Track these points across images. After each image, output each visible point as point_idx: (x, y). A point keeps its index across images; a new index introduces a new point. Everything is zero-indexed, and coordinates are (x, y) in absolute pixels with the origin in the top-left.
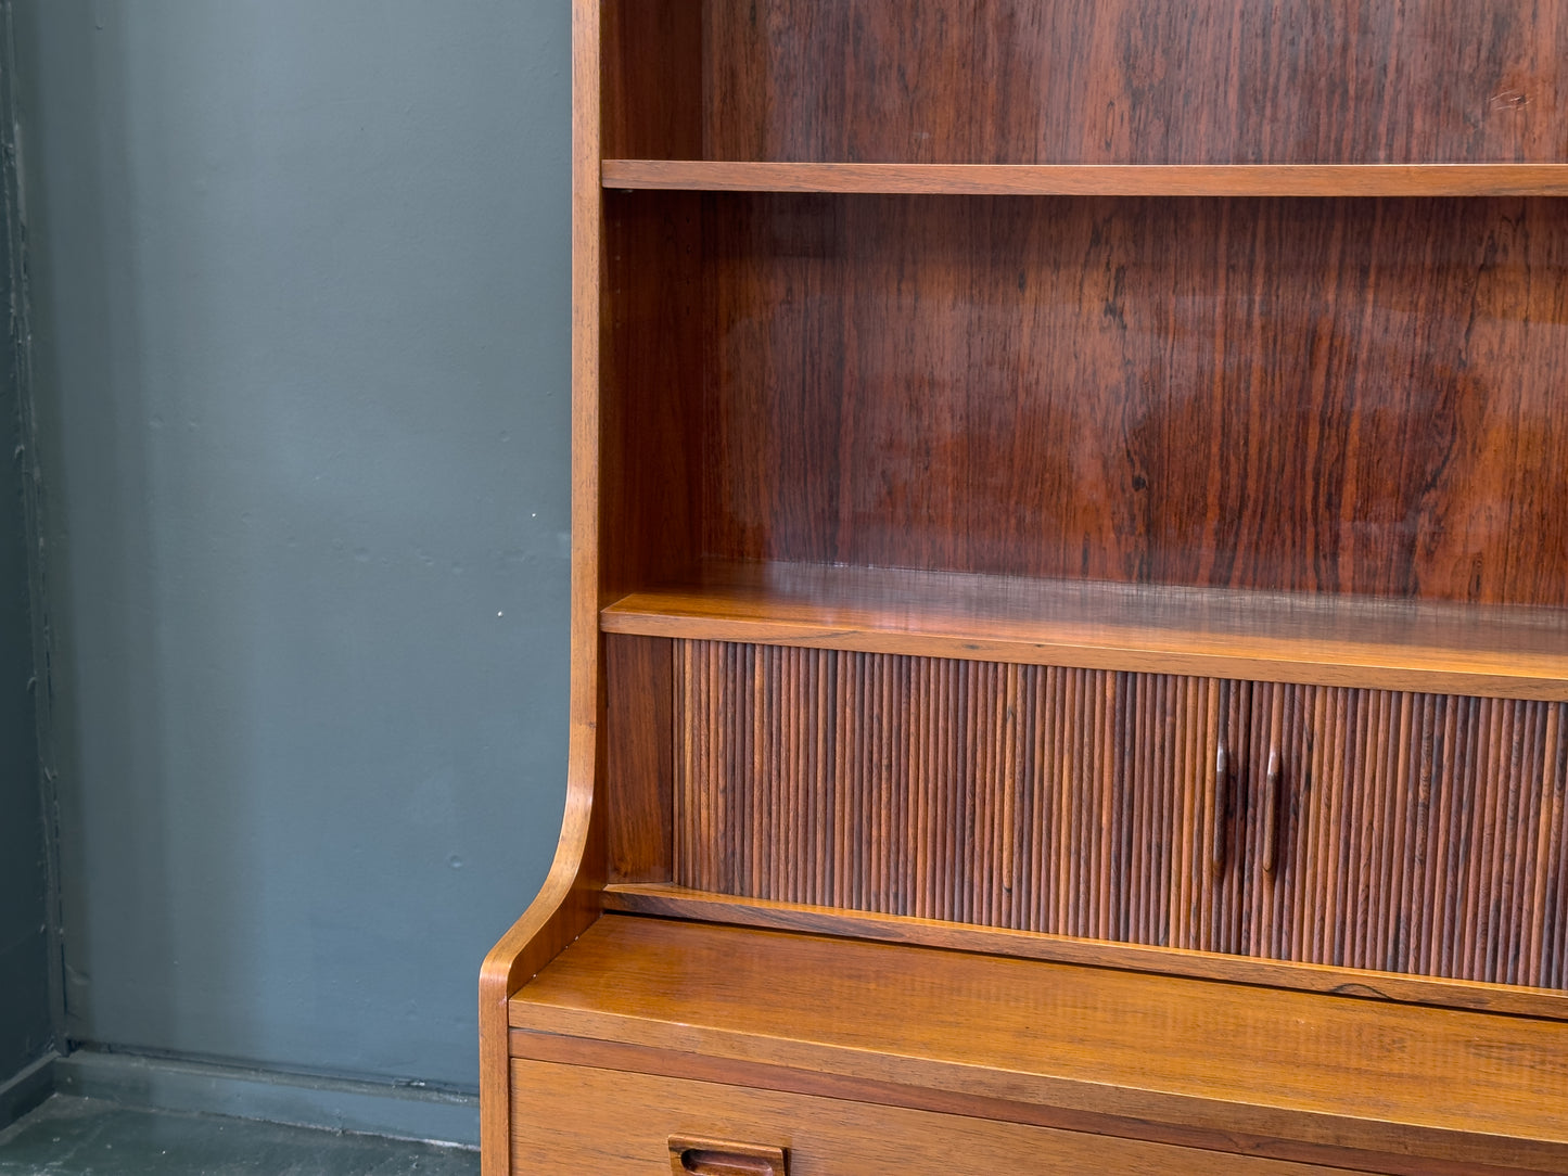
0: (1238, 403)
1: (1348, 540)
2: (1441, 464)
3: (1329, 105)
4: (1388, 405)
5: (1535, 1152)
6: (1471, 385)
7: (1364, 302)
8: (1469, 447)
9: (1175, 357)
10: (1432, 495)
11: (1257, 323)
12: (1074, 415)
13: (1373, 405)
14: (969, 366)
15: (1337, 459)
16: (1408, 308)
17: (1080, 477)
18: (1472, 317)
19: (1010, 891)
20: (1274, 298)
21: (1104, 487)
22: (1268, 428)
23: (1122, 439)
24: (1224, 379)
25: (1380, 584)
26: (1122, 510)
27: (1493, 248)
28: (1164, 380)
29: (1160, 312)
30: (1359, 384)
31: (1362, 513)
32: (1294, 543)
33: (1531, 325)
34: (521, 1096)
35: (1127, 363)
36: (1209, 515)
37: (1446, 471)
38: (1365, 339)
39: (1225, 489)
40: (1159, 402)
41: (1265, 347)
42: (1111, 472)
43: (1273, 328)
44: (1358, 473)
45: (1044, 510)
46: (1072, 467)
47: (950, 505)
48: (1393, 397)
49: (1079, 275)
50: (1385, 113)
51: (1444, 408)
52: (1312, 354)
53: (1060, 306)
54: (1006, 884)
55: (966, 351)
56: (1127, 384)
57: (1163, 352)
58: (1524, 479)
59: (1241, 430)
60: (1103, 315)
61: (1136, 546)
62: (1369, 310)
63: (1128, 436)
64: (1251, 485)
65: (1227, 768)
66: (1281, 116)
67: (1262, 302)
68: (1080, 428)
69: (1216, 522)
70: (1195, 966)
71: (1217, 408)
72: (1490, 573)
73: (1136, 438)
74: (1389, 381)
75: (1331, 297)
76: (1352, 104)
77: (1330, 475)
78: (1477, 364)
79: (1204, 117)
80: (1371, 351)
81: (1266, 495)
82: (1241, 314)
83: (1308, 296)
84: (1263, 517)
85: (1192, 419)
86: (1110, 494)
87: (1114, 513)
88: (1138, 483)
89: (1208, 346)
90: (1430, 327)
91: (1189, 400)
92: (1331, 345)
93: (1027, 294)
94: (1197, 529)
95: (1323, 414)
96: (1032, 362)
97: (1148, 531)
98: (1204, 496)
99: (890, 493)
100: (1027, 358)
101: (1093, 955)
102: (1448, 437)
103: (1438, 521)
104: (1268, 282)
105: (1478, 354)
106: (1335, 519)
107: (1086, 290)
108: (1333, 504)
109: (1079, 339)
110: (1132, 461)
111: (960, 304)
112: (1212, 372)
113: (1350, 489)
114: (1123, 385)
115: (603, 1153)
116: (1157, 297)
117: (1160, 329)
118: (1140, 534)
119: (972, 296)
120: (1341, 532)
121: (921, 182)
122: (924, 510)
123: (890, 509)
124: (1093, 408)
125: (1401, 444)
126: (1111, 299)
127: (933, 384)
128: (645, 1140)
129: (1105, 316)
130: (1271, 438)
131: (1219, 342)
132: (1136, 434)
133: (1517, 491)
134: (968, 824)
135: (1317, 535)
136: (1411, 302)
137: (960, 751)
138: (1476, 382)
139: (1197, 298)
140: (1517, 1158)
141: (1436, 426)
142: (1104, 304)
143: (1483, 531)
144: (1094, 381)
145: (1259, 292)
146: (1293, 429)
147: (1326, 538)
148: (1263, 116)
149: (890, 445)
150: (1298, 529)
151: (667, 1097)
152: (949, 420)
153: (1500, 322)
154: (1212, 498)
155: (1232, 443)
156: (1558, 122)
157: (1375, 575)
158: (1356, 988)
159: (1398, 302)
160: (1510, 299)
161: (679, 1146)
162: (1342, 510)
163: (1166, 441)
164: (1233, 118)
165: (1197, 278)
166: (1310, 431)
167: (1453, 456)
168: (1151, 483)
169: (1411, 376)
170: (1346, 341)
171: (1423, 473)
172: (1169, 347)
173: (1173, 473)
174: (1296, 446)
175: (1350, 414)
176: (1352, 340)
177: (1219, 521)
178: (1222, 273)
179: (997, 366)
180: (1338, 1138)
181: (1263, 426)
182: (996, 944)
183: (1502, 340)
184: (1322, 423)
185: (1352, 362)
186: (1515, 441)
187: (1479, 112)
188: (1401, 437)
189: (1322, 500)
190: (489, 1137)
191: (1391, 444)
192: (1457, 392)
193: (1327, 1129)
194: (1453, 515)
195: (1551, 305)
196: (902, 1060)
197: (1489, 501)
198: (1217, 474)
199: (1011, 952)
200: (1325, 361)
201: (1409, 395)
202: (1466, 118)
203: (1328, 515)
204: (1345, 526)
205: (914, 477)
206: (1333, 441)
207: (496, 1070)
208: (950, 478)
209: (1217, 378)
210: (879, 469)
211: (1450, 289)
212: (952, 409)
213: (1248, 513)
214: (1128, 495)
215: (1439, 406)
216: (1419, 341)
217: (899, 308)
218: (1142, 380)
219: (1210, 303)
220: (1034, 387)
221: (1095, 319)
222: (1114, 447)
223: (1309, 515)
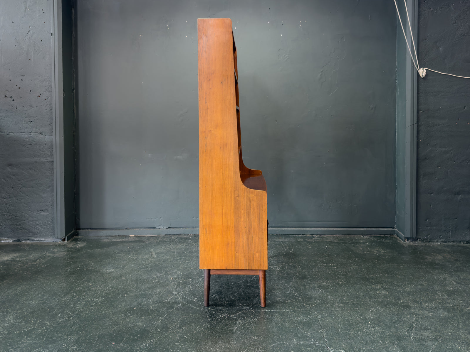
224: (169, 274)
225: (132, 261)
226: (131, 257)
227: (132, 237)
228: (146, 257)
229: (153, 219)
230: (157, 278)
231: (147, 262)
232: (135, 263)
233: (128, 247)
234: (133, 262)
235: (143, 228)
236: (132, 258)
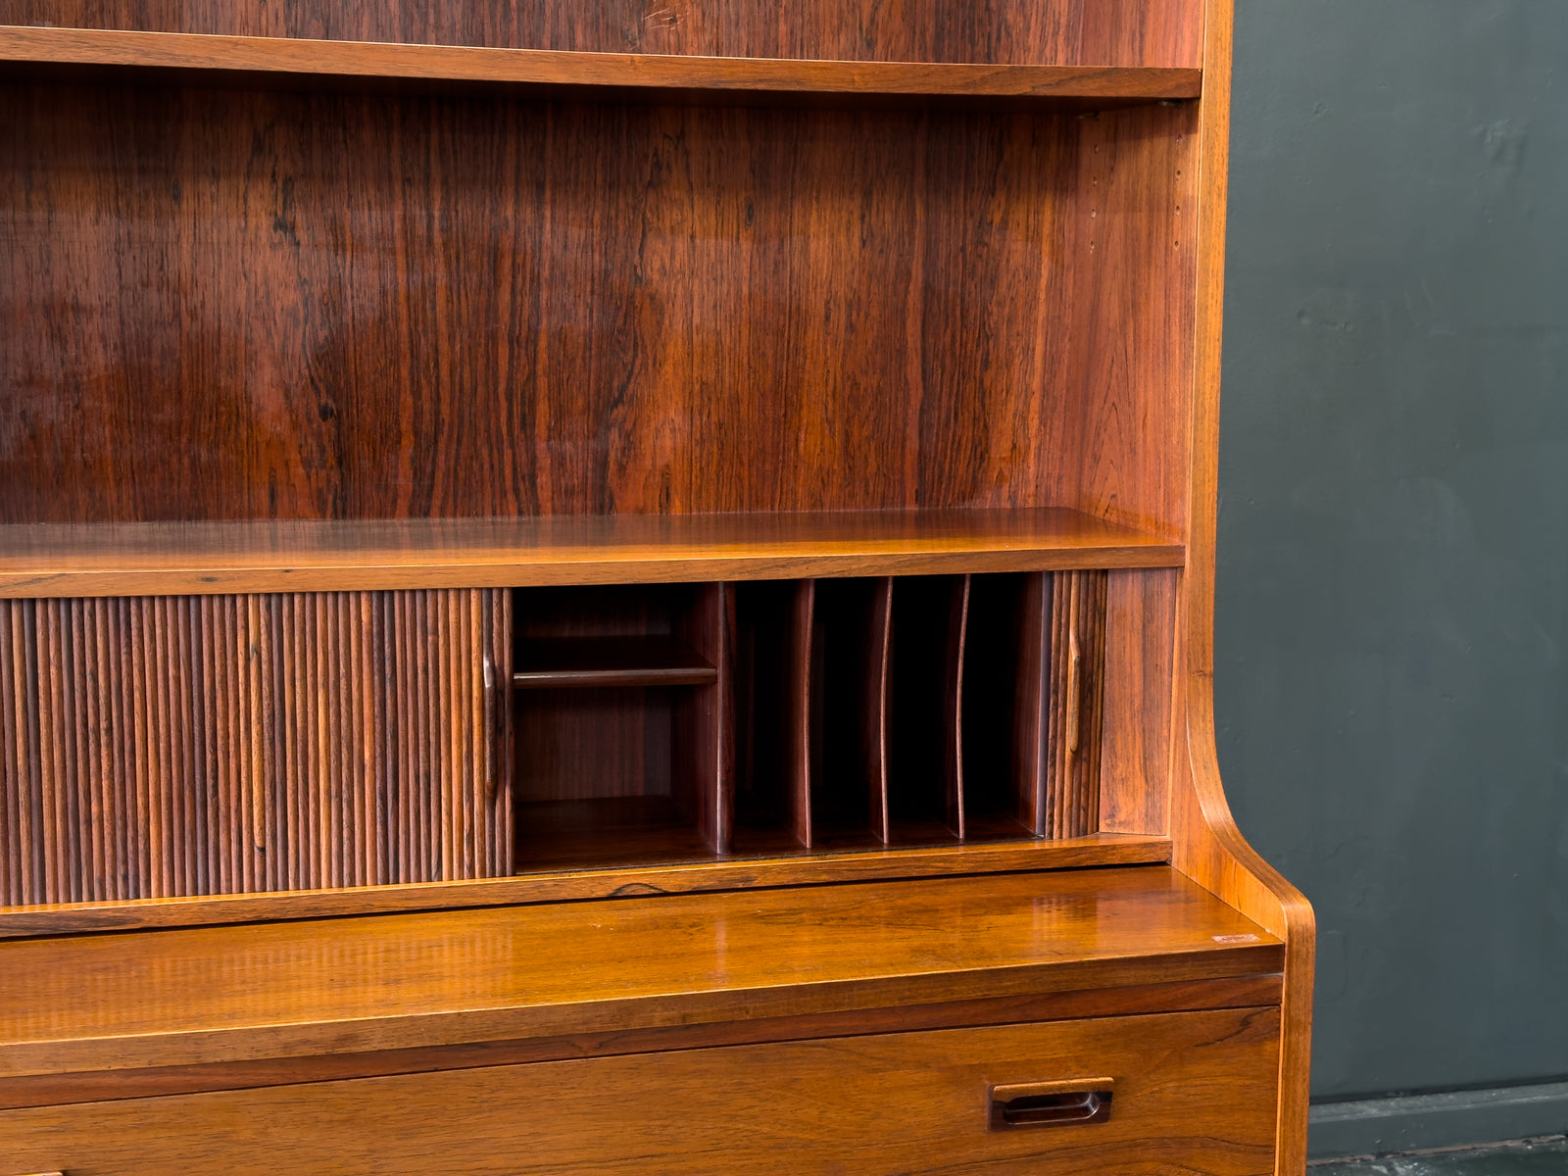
0: (424, 324)
1: (545, 461)
2: (626, 379)
3: (492, 17)
4: (572, 322)
5: (862, 992)
6: (648, 301)
7: (543, 217)
8: (650, 362)
9: (355, 276)
10: (619, 412)
11: (438, 239)
12: (249, 341)
13: (558, 323)
14: (121, 288)
15: (528, 378)
16: (584, 224)
17: (260, 409)
18: (644, 234)
19: (263, 850)
20: (453, 213)
21: (287, 418)
22: (458, 348)
23: (304, 365)
24: (408, 298)
25: (577, 503)
26: (310, 441)
27: (658, 165)
28: (346, 300)
29: (335, 228)
30: (544, 303)
31: (555, 433)
32: (492, 467)
33: (698, 241)
35: (303, 282)
36: (403, 442)
37: (631, 386)
38: (546, 256)
39: (418, 414)
40: (342, 323)
41: (448, 264)
42: (295, 402)
43: (455, 244)
44: (550, 391)
45: (222, 446)
46: (251, 397)
47: (109, 447)
48: (576, 315)
49: (242, 188)
50: (548, 27)
51: (625, 323)
52: (495, 270)
53: (223, 220)
54: (258, 842)
55: (117, 270)
56: (306, 305)
57: (341, 270)
58: (702, 390)
59: (430, 351)
60: (272, 231)
61: (329, 481)
62: (548, 226)
63: (310, 362)
64: (445, 409)
65: (495, 683)
66: (446, 24)
67: (442, 217)
68: (256, 353)
69: (411, 450)
70: (474, 895)
71: (404, 328)
72: (677, 484)
73: (320, 363)
74: (571, 297)
75: (510, 212)
76: (515, 15)
77: (522, 394)
78: (652, 281)
79: (366, 19)
80: (552, 268)
81: (461, 419)
82: (421, 229)
83: (487, 212)
84: (459, 442)
85: (378, 341)
86: (295, 426)
87: (301, 446)
88: (325, 413)
89: (389, 264)
90: (606, 243)
91: (373, 322)
92: (514, 262)
93: (184, 207)
94: (392, 457)
95: (511, 331)
96: (195, 282)
97: (340, 463)
98: (397, 422)
99: (33, 437)
100: (189, 278)
101: (364, 903)
102: (631, 353)
103: (628, 436)
104: (446, 198)
105: (652, 270)
106: (531, 439)
107: (251, 203)
108: (528, 423)
109: (247, 257)
110: (317, 389)
111: (104, 217)
112: (396, 291)
113: (542, 408)
114: (301, 307)
116: (330, 211)
117: (336, 246)
118: (332, 467)
119: (118, 211)
120: (538, 452)
121: (108, 50)
122: (77, 456)
123: (35, 456)
124: (269, 334)
125: (587, 361)
126: (280, 213)
127: (77, 308)
129: (275, 230)
130: (462, 360)
131: (401, 259)
132: (318, 358)
133: (697, 402)
134: (210, 782)
135: (514, 455)
136: (587, 218)
137: (196, 700)
138: (652, 298)
139: (374, 213)
140: (846, 1001)
141: (619, 342)
142: (272, 218)
143: (668, 443)
144: (268, 304)
145: (437, 207)
146: (482, 349)
147: (523, 459)
148: (427, 22)
149: (30, 381)
150: (495, 451)
152: (101, 350)
153: (669, 237)
154: (405, 426)
155: (422, 366)
156: (707, 43)
157: (572, 494)
158: (634, 888)
159: (574, 219)
160: (676, 216)
162: (537, 430)
163: (353, 366)
164: (396, 25)
165: (372, 192)
166: (500, 350)
167: (636, 371)
168: (340, 412)
169: (592, 292)
170: (528, 258)
171: (610, 391)
172: (348, 263)
173: (362, 399)
174: (487, 366)
175: (537, 332)
176: (534, 257)
177: (415, 448)
178: (398, 188)
179: (155, 288)
180: (684, 1018)
181: (452, 346)
182: (254, 910)
183: (672, 257)
184: (511, 343)
185: (536, 279)
186: (690, 354)
187: (635, 30)
188: (588, 354)
189: (516, 421)
191: (579, 361)
192: (635, 308)
193: (673, 1010)
194: (641, 429)
195: (713, 222)
196: (211, 1035)
197: (672, 414)
198: (407, 399)
199: (271, 916)
200: (510, 279)
201: (591, 312)
202: (624, 36)
203: (523, 436)
204: (541, 446)
205: (62, 418)
206: (523, 360)
208: (107, 417)
209: (402, 299)
210: (16, 410)
211: (622, 206)
212: (103, 339)
213: (443, 439)
214: (315, 426)
215: (620, 322)
216: (597, 257)
217: (30, 222)
218: (321, 301)
219: (387, 218)
220: (199, 309)
221: (263, 234)
222: (296, 374)
223: (505, 437)
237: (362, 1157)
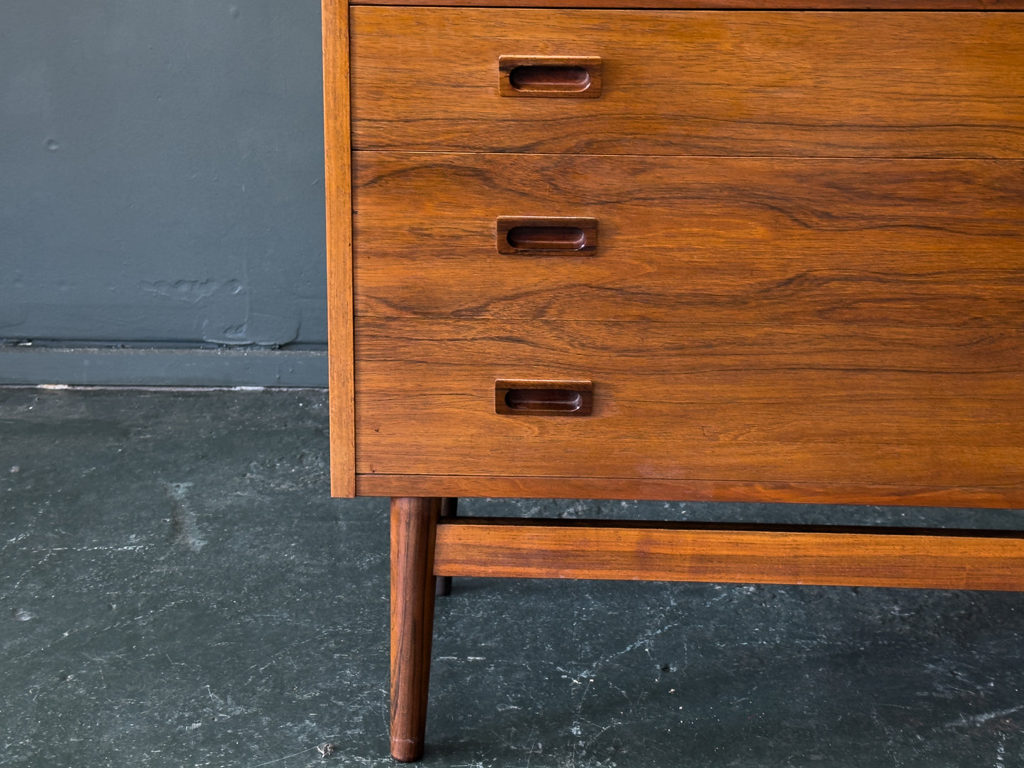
34: (359, 41)
115: (434, 84)
128: (473, 68)
151: (494, 26)
161: (508, 64)
190: (331, 80)
207: (338, 17)
224: (305, 707)
225: (26, 581)
226: (24, 543)
227: (53, 392)
228: (133, 544)
229: (184, 288)
230: (203, 743)
231: (137, 589)
232: (44, 600)
233: (14, 469)
234: (34, 589)
235: (123, 342)
236: (25, 555)
237: (809, 73)
